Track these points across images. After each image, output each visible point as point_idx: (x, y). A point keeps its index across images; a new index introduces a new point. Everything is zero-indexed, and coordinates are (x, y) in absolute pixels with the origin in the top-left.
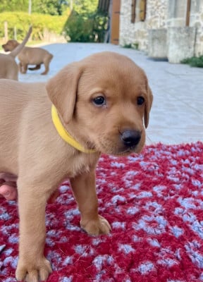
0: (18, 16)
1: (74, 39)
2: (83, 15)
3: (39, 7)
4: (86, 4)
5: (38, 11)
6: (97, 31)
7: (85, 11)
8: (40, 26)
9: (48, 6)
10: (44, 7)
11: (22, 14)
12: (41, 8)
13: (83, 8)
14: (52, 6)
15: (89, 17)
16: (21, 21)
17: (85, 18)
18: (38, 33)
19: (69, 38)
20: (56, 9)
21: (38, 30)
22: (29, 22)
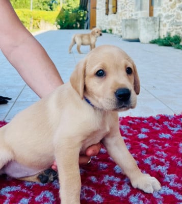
0: (23, 12)
1: (62, 28)
2: (68, 10)
3: (36, 6)
4: (70, 3)
5: (36, 8)
6: (78, 20)
7: (69, 8)
8: (39, 18)
9: (43, 5)
10: (41, 6)
12: (38, 7)
13: (68, 6)
14: (46, 5)
15: (73, 12)
16: (25, 15)
17: (71, 13)
18: (37, 24)
19: (59, 27)
20: (49, 7)
21: (37, 21)
22: (30, 16)
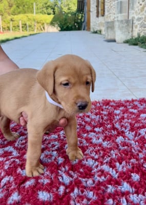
0: (27, 16)
1: (62, 29)
2: (68, 13)
3: (41, 10)
4: (70, 6)
5: (41, 13)
6: (77, 23)
7: (70, 11)
8: (41, 22)
9: (47, 9)
10: (44, 9)
11: (30, 15)
12: (43, 11)
13: (69, 9)
14: (50, 9)
15: (72, 15)
16: (29, 19)
17: (70, 15)
18: (40, 26)
19: (60, 29)
20: (52, 10)
21: (40, 24)
22: (34, 20)
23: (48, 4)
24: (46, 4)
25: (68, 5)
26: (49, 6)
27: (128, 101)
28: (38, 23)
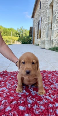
0: (8, 37)
1: (23, 43)
2: (25, 37)
5: (14, 36)
6: (29, 41)
9: (16, 34)
10: (15, 35)
14: (18, 34)
15: (27, 37)
22: (11, 39)
23: (17, 32)
24: (16, 32)
25: (25, 33)
26: (17, 33)
27: (53, 71)
28: (12, 40)
